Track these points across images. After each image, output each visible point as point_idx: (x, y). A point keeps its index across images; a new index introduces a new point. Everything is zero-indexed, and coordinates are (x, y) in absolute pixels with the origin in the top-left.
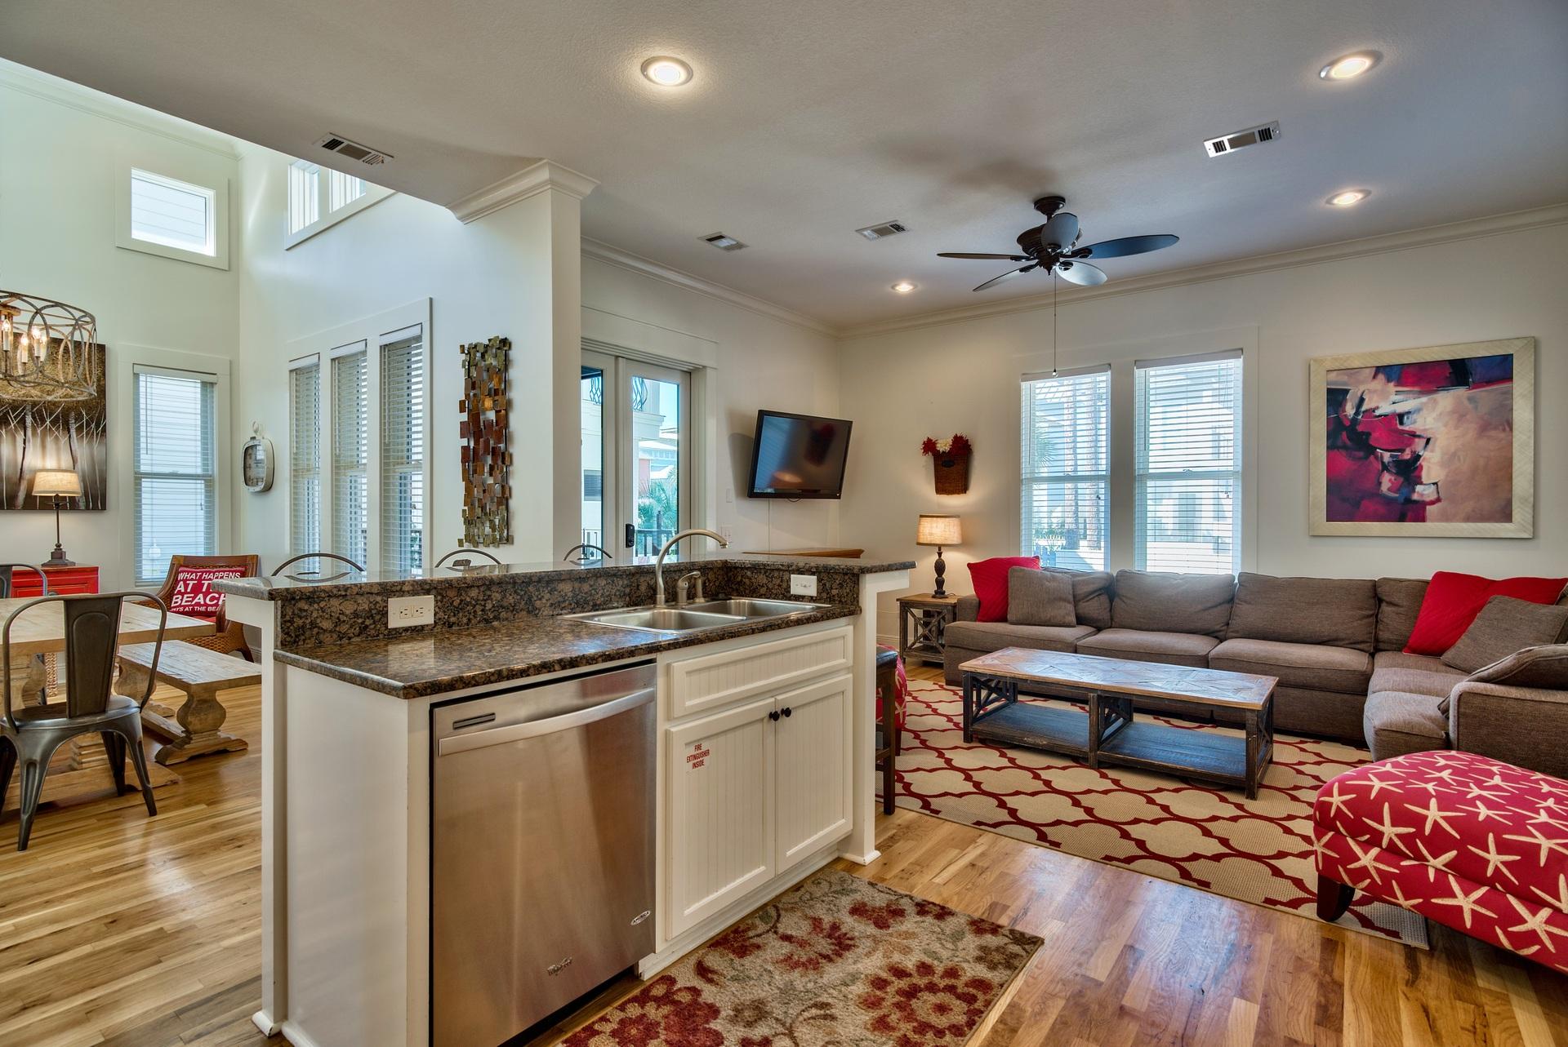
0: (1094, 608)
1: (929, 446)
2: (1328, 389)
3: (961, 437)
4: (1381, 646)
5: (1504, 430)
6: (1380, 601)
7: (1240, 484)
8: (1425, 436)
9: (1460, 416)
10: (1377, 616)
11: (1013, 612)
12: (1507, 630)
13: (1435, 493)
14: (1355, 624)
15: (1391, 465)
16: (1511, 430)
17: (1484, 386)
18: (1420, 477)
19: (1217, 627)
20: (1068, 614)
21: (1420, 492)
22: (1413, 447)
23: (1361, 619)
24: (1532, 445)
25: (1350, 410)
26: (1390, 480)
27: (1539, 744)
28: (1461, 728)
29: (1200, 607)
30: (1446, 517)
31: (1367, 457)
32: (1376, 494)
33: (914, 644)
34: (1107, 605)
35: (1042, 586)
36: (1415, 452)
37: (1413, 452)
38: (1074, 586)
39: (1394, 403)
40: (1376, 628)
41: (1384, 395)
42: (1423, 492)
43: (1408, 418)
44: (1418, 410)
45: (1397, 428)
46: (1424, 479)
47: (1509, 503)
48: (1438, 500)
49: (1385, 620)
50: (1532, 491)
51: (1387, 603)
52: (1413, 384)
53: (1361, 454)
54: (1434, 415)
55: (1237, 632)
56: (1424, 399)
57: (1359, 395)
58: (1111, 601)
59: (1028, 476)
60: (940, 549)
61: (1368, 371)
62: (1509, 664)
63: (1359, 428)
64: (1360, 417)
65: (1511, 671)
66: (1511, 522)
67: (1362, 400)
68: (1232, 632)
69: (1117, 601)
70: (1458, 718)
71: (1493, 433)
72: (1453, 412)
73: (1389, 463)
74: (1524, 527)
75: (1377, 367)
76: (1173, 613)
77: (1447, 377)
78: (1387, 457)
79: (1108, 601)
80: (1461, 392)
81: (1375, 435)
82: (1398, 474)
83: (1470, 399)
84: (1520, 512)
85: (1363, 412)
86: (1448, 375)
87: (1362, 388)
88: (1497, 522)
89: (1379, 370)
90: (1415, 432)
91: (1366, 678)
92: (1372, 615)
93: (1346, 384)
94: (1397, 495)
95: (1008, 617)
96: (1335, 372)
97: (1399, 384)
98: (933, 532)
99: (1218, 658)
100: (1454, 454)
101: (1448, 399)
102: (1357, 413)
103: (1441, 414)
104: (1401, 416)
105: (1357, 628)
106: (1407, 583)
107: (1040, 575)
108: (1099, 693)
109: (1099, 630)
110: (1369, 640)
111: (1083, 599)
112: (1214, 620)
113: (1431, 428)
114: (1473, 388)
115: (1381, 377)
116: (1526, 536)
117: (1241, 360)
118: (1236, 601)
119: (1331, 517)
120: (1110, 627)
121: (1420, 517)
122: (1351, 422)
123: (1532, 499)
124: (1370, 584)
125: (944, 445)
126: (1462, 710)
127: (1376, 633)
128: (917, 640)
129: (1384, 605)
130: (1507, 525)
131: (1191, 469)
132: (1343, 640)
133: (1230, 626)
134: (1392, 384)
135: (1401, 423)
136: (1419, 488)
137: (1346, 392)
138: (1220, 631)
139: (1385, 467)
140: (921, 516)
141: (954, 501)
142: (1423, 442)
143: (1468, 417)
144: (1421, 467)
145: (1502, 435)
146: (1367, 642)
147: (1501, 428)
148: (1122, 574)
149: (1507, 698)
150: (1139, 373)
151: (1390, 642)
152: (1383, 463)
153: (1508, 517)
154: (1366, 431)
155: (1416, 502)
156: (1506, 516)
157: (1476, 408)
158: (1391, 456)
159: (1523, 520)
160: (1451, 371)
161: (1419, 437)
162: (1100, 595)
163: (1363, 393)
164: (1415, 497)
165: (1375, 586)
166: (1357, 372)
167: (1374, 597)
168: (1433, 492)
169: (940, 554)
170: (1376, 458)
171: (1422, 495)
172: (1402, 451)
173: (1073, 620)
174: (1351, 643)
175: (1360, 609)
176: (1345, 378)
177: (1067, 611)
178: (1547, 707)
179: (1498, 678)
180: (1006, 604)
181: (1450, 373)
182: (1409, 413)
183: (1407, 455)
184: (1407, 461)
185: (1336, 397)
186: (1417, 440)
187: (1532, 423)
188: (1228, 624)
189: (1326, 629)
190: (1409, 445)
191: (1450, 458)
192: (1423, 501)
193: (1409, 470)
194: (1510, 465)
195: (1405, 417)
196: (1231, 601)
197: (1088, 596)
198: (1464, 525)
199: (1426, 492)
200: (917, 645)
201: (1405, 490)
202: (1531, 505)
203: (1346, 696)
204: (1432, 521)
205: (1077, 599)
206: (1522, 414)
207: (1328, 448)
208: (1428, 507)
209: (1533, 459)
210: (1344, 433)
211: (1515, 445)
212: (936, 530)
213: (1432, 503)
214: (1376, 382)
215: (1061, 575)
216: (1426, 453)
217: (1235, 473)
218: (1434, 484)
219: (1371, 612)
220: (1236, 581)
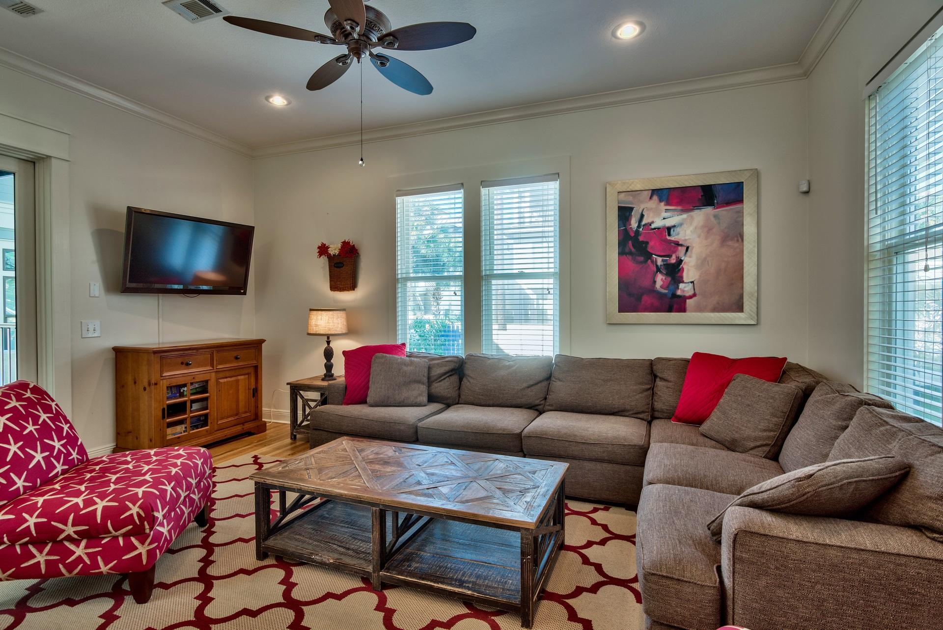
0: (444, 387)
1: (323, 250)
2: (619, 207)
3: (349, 243)
4: (657, 414)
5: (738, 241)
6: (655, 376)
7: (558, 283)
8: (685, 245)
9: (708, 229)
10: (653, 390)
11: (371, 396)
12: (749, 405)
13: (692, 290)
14: (637, 397)
15: (662, 267)
16: (743, 240)
17: (724, 207)
18: (682, 277)
19: (537, 402)
20: (420, 395)
21: (682, 288)
22: (677, 253)
23: (641, 393)
24: (756, 252)
25: (634, 224)
26: (662, 280)
27: (824, 600)
28: (737, 575)
29: (525, 385)
30: (700, 309)
31: (646, 261)
32: (652, 290)
33: (302, 422)
34: (456, 384)
35: (400, 370)
36: (679, 257)
37: (678, 258)
38: (430, 369)
39: (664, 219)
40: (652, 399)
41: (657, 213)
42: (685, 289)
43: (674, 231)
44: (681, 225)
45: (666, 238)
46: (685, 279)
47: (741, 297)
48: (694, 295)
49: (659, 393)
50: (756, 288)
51: (660, 378)
52: (677, 204)
53: (642, 259)
54: (691, 228)
55: (552, 405)
56: (685, 216)
57: (640, 212)
58: (461, 380)
59: (404, 276)
60: (328, 338)
61: (646, 192)
62: (786, 492)
63: (641, 239)
64: (641, 230)
65: (790, 501)
66: (743, 312)
67: (642, 216)
68: (549, 405)
69: (464, 380)
70: (734, 563)
71: (730, 243)
72: (704, 226)
73: (661, 265)
74: (751, 315)
75: (653, 190)
76: (505, 390)
77: (699, 199)
78: (659, 261)
79: (458, 380)
80: (709, 210)
81: (651, 244)
82: (667, 274)
83: (715, 216)
84: (749, 304)
85: (644, 225)
86: (700, 197)
87: (642, 206)
88: (733, 312)
89: (654, 192)
90: (678, 242)
91: (643, 452)
92: (649, 389)
93: (632, 203)
94: (667, 291)
95: (368, 400)
96: (624, 193)
97: (668, 204)
98: (318, 324)
99: (529, 436)
100: (705, 259)
101: (701, 216)
102: (639, 226)
103: (696, 228)
104: (669, 229)
105: (638, 400)
106: (673, 362)
107: (399, 361)
108: (381, 507)
109: (448, 406)
110: (647, 410)
111: (436, 380)
112: (533, 396)
113: (690, 239)
114: (717, 208)
115: (655, 198)
116: (752, 322)
117: (558, 182)
118: (553, 379)
119: (622, 309)
120: (458, 403)
121: (683, 309)
122: (635, 233)
123: (756, 294)
124: (648, 363)
125: (334, 250)
126: (738, 554)
127: (652, 403)
128: (305, 417)
129: (658, 380)
130: (740, 314)
131: (524, 270)
132: (628, 411)
133: (548, 400)
134: (663, 204)
135: (669, 235)
136: (681, 286)
137: (631, 209)
138: (540, 405)
139: (658, 270)
140: (311, 310)
141: (346, 297)
142: (684, 249)
143: (714, 230)
144: (683, 269)
145: (737, 245)
146: (646, 412)
147: (736, 239)
148: (469, 357)
149: (787, 539)
150: (484, 191)
151: (662, 411)
152: (657, 266)
153: (740, 308)
154: (645, 240)
155: (679, 297)
156: (739, 307)
157: (719, 223)
158: (663, 261)
159: (751, 310)
160: (702, 194)
161: (681, 245)
162: (450, 375)
163: (643, 210)
164: (679, 293)
165: (651, 364)
166: (639, 194)
167: (651, 374)
168: (691, 290)
169: (328, 343)
170: (652, 262)
171: (683, 291)
172: (670, 256)
173: (425, 399)
174: (635, 414)
175: (641, 384)
176: (631, 198)
177: (420, 392)
178: (832, 552)
179: (773, 505)
180: (368, 388)
181: (702, 196)
182: (674, 226)
183: (673, 260)
184: (673, 264)
185: (624, 213)
186: (680, 248)
187: (756, 235)
188: (545, 399)
189: (617, 402)
190: (675, 252)
191: (702, 263)
192: (684, 296)
193: (674, 271)
194: (742, 269)
195: (672, 230)
196: (549, 378)
197: (441, 377)
198: (712, 315)
199: (686, 289)
200: (305, 423)
201: (672, 287)
202: (756, 299)
203: (628, 468)
204: (691, 311)
205: (432, 379)
206: (749, 229)
207: (619, 254)
208: (687, 301)
209: (756, 263)
210: (630, 242)
211: (745, 252)
212: (322, 322)
213: (690, 297)
214: (652, 201)
215: (418, 360)
216: (686, 258)
217: (555, 273)
218: (691, 282)
219: (649, 387)
220: (553, 362)
